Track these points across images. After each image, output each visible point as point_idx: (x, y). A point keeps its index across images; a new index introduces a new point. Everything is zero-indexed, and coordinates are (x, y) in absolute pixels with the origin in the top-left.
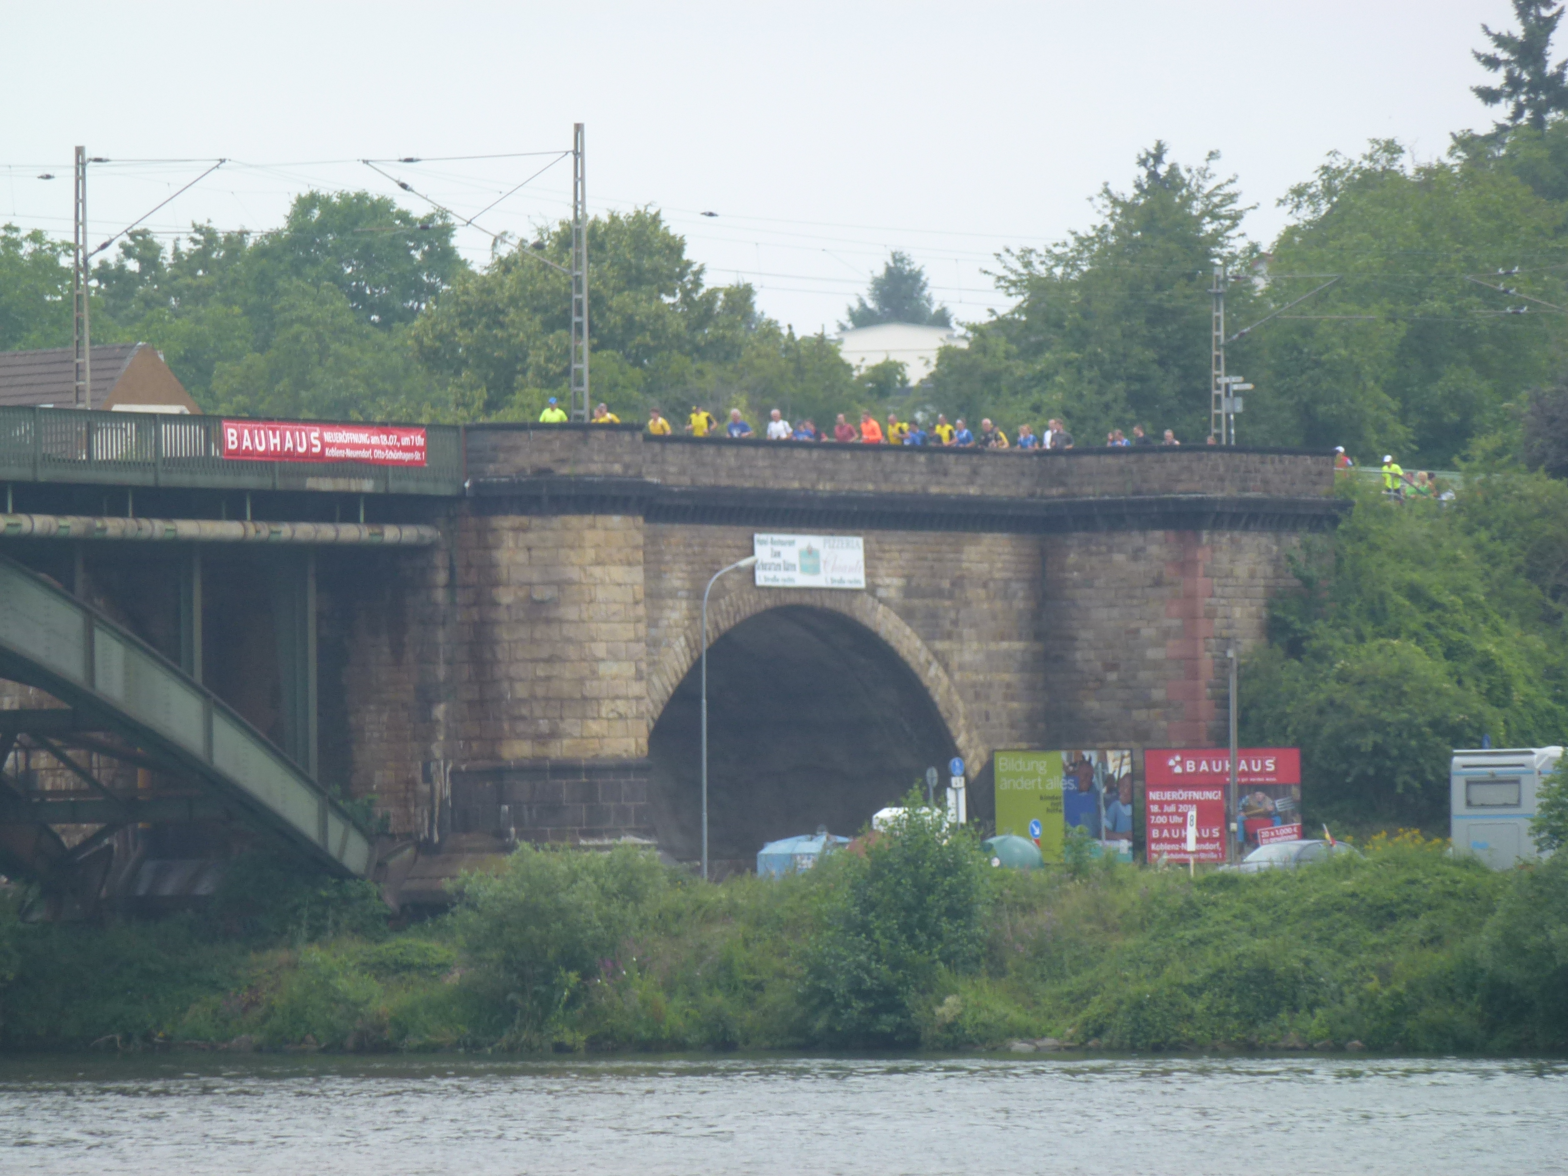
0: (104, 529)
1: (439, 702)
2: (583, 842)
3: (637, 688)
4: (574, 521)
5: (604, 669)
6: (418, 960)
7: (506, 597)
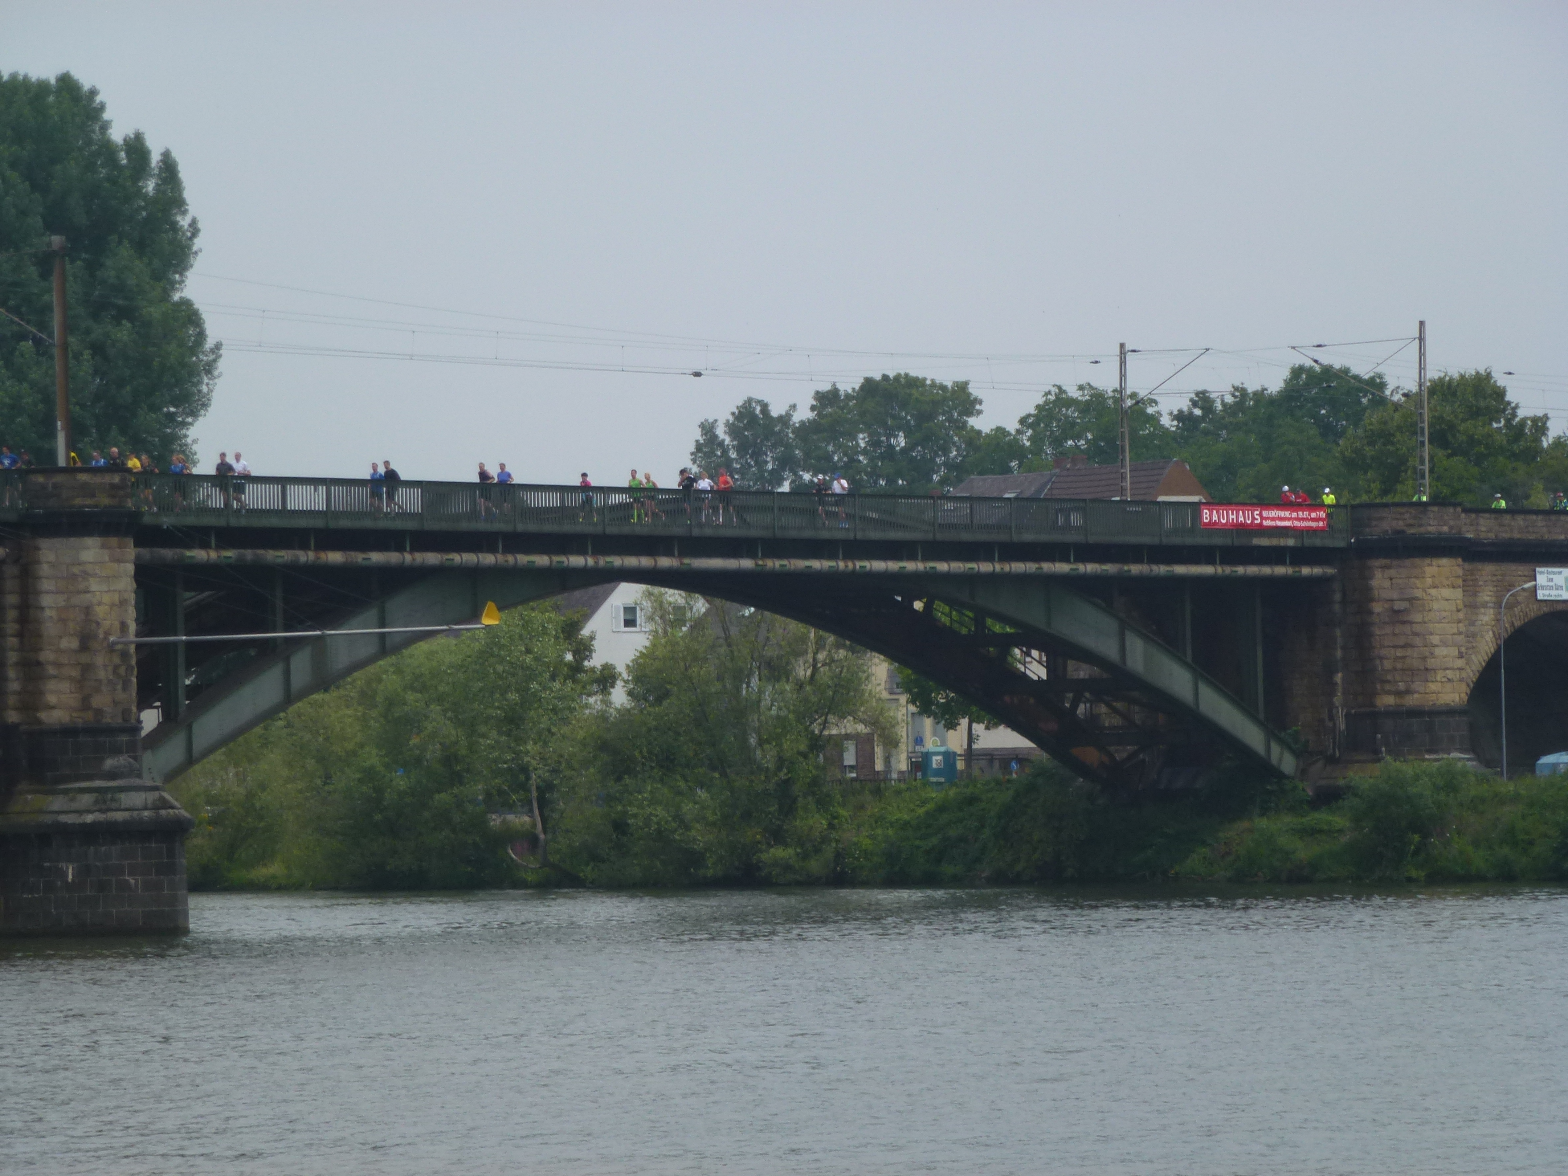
0: (1130, 571)
1: (1338, 672)
2: (1427, 756)
3: (1460, 663)
4: (1417, 561)
5: (1438, 651)
6: (1325, 827)
7: (1377, 608)
